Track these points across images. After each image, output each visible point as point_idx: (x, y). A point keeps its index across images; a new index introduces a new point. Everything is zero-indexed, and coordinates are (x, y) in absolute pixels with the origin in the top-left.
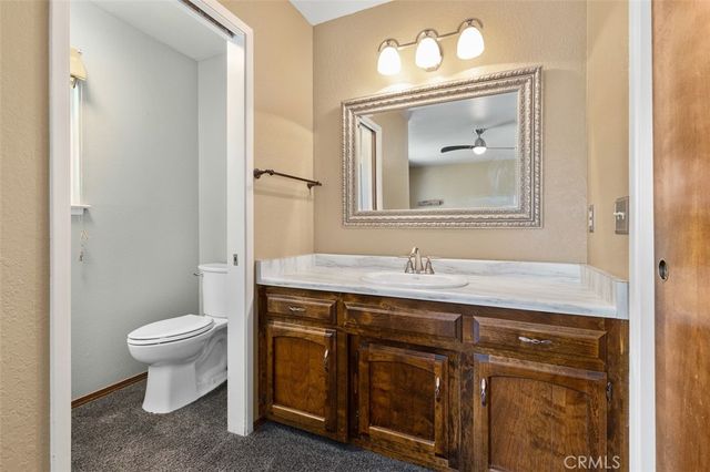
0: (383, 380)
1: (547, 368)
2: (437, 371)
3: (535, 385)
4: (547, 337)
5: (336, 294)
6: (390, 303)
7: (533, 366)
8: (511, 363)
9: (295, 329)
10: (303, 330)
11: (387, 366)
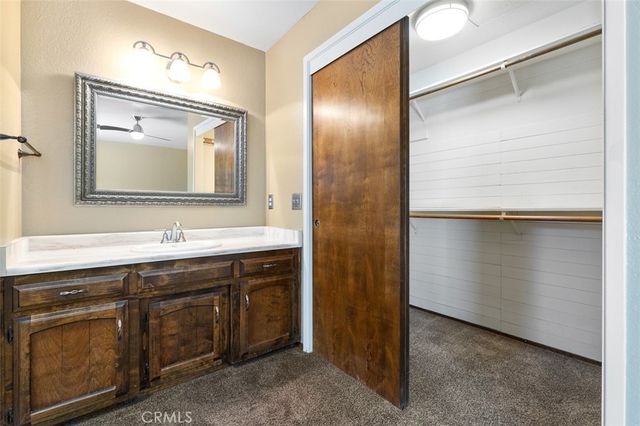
0: (172, 327)
1: (274, 279)
2: (216, 303)
3: (268, 289)
4: (275, 262)
5: (128, 266)
6: (183, 264)
7: (269, 280)
8: (260, 281)
9: (71, 314)
10: (84, 312)
11: (176, 314)
